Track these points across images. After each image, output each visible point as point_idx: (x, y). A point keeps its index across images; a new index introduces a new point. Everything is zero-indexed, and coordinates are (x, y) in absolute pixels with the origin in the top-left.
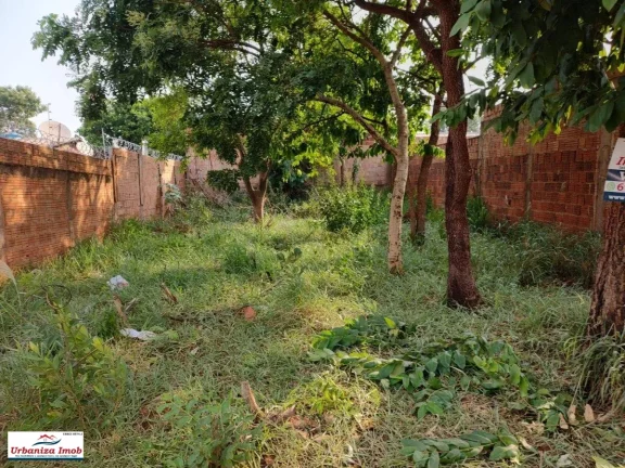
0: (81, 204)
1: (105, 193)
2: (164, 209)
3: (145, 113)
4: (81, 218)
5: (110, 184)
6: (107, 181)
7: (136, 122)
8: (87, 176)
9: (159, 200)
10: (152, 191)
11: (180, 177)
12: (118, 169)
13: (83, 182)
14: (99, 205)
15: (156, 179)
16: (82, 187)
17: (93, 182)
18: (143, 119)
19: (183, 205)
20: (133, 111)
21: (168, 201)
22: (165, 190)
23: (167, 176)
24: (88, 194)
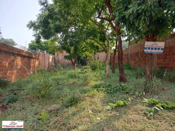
0: (32, 65)
1: (37, 63)
2: (50, 68)
3: (44, 44)
4: (32, 68)
5: (38, 61)
6: (37, 60)
7: (42, 47)
8: (33, 58)
9: (49, 65)
10: (47, 63)
11: (53, 60)
12: (40, 57)
13: (32, 60)
14: (36, 66)
15: (48, 60)
16: (32, 61)
17: (35, 60)
18: (44, 46)
19: (55, 67)
20: (41, 44)
21: (51, 66)
22: (50, 63)
23: (51, 60)
24: (33, 63)
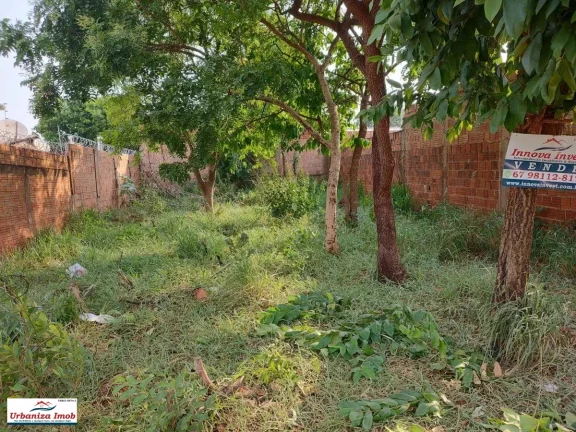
0: (39, 197)
1: (63, 186)
2: (120, 200)
3: (99, 112)
5: (67, 179)
6: (64, 175)
7: (91, 119)
8: (44, 171)
9: (115, 192)
10: (107, 185)
11: (134, 170)
12: (75, 163)
13: (40, 176)
14: (57, 196)
15: (112, 172)
16: (39, 181)
17: (51, 176)
18: (98, 117)
19: (138, 196)
20: (87, 109)
21: (123, 192)
22: (120, 182)
23: (122, 170)
24: (45, 187)
